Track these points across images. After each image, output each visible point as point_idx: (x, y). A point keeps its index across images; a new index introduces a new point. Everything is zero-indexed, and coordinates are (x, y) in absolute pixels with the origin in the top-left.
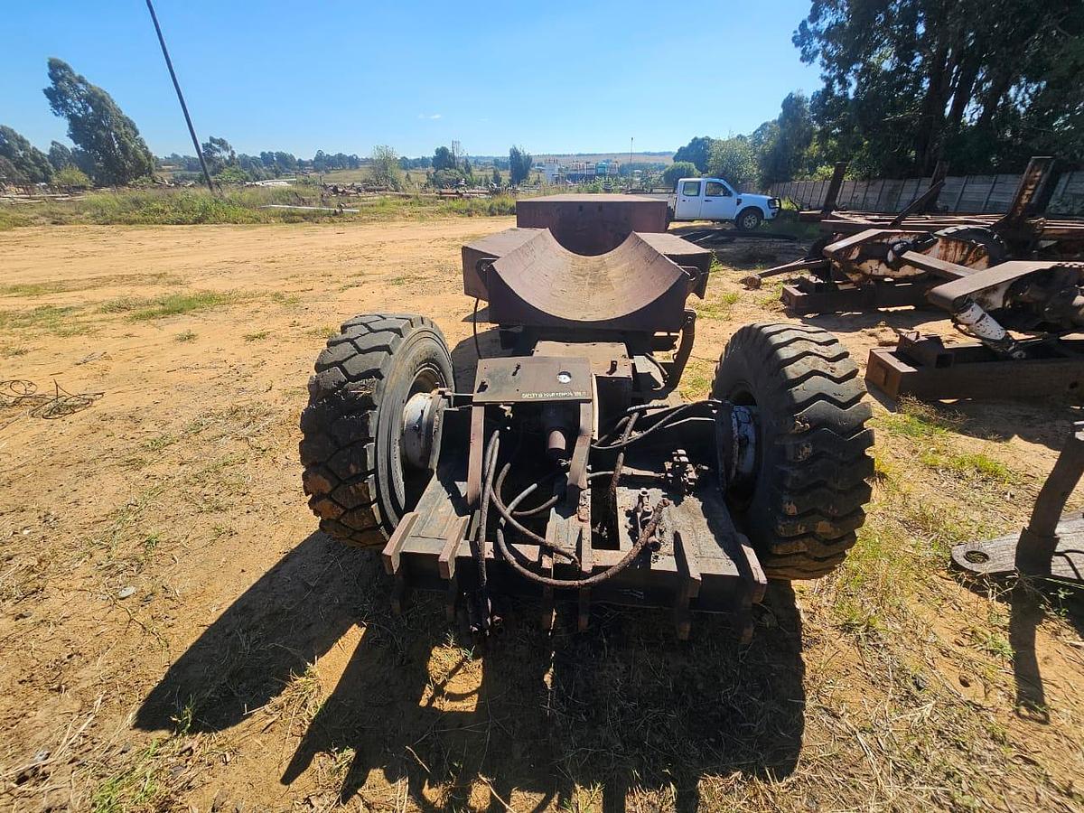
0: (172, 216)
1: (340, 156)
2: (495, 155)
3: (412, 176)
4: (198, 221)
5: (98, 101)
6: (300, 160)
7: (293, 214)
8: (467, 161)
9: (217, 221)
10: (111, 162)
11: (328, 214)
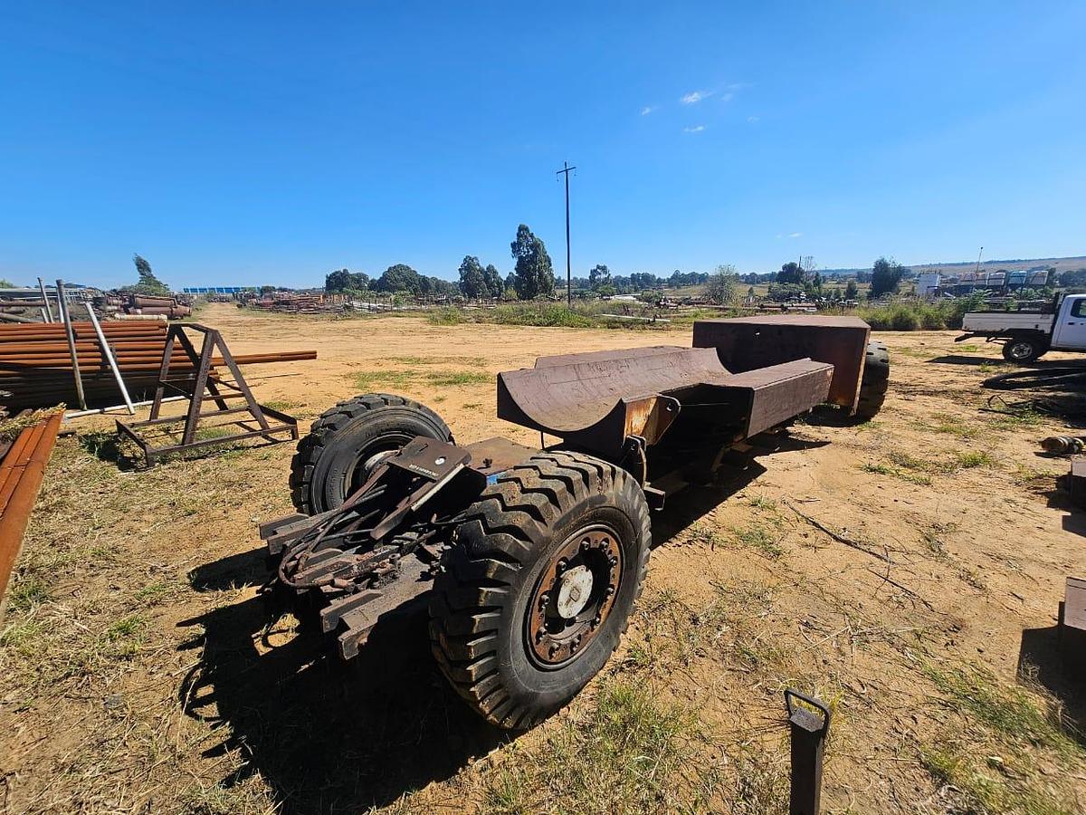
0: (536, 321)
1: (693, 275)
2: (860, 267)
3: (755, 289)
4: (550, 324)
5: (536, 247)
6: (659, 279)
7: (616, 322)
8: (817, 274)
9: (562, 324)
10: (531, 283)
11: (643, 323)
